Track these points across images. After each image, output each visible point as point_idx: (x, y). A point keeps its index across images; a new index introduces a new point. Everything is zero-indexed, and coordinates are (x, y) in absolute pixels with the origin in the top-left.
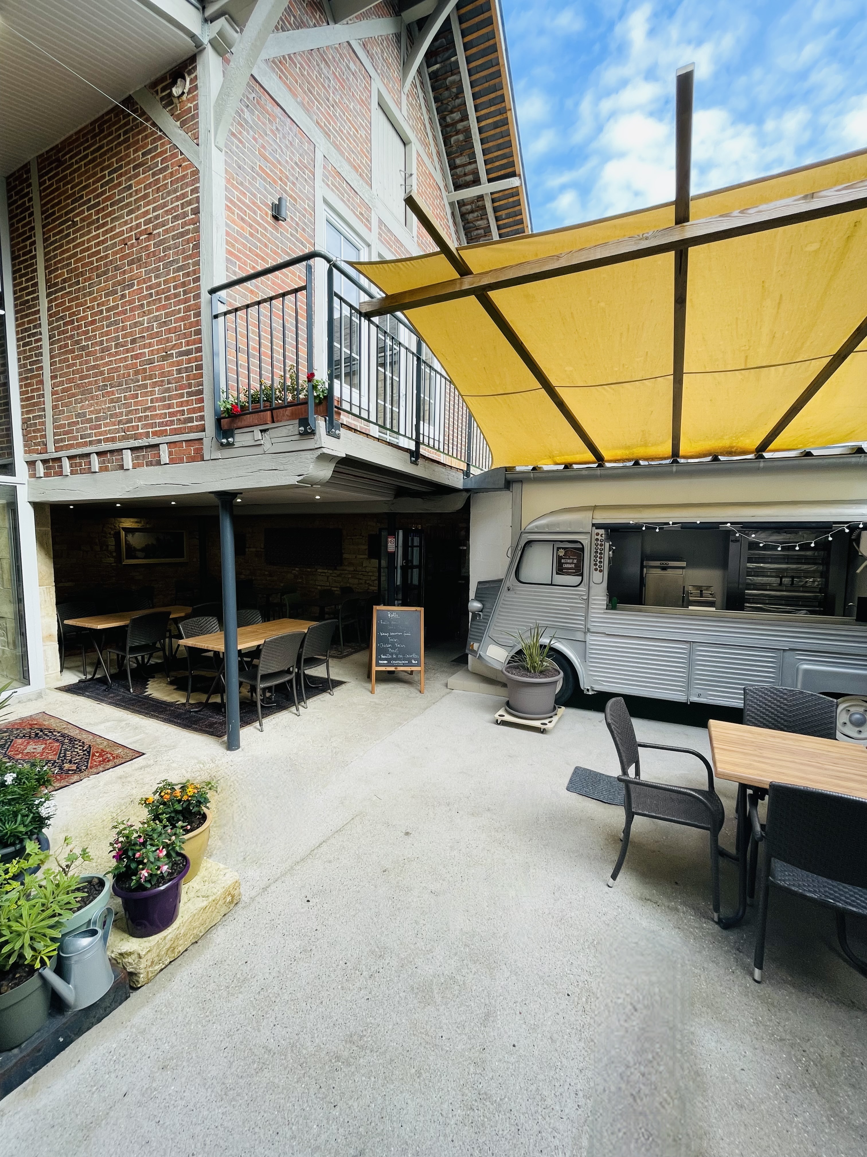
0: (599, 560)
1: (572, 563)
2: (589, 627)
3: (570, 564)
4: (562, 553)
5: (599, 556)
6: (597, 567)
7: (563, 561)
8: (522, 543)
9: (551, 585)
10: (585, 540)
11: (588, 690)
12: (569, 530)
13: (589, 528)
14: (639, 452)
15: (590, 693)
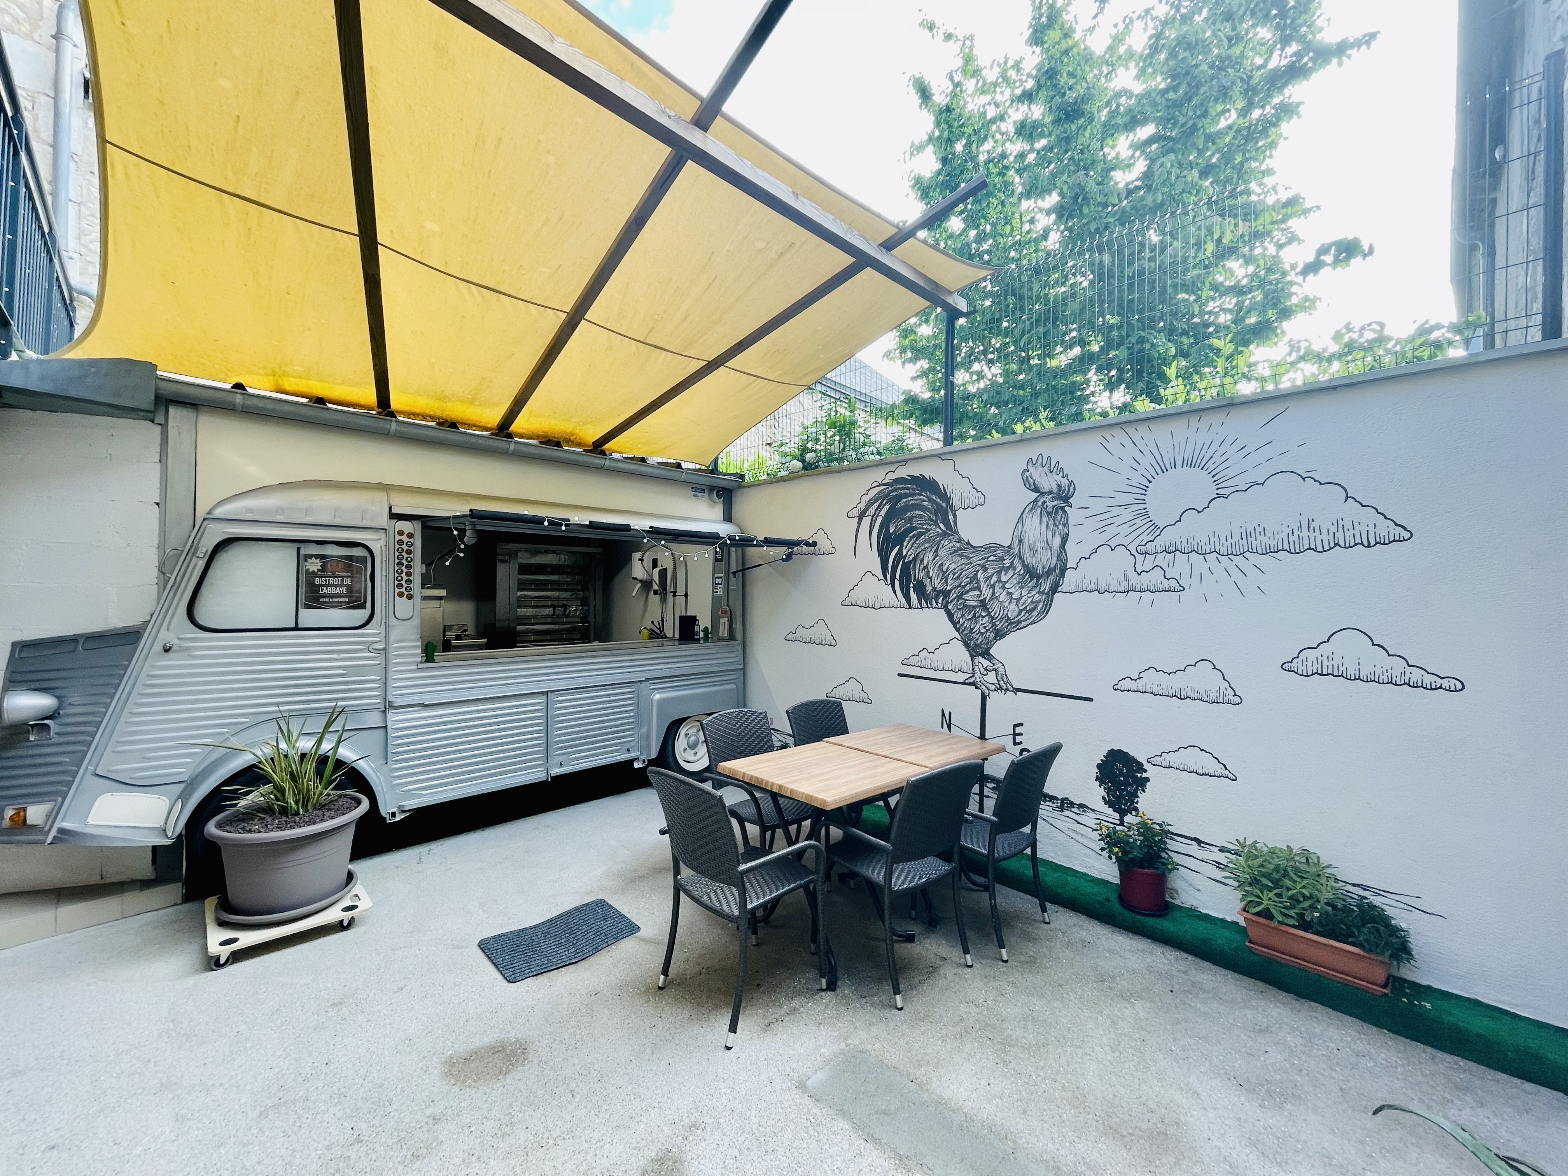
0: (405, 578)
1: (342, 586)
2: (390, 698)
3: (336, 586)
4: (314, 565)
5: (405, 570)
6: (403, 590)
7: (317, 581)
8: (209, 543)
9: (296, 628)
10: (376, 540)
11: (393, 815)
12: (338, 521)
13: (383, 520)
14: (455, 410)
15: (398, 818)
